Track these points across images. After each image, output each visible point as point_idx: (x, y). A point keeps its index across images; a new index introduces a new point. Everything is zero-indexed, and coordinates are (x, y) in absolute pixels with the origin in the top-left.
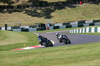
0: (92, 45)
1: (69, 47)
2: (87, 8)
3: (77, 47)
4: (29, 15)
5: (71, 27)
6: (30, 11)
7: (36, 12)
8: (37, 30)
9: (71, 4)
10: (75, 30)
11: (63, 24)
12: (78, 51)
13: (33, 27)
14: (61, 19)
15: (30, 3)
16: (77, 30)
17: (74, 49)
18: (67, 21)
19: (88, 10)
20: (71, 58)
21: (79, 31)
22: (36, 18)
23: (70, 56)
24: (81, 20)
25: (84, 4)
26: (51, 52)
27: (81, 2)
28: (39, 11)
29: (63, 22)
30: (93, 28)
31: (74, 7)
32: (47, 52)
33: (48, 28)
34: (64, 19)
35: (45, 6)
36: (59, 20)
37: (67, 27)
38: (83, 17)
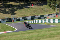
0: (39, 31)
1: (26, 32)
2: (36, 8)
3: (30, 32)
4: (1, 13)
5: (27, 19)
6: (2, 10)
7: (6, 11)
8: (7, 22)
9: (27, 6)
10: (29, 22)
11: (22, 18)
12: (31, 34)
13: (4, 20)
14: (21, 15)
15: (2, 5)
16: (31, 21)
17: (28, 33)
18: (24, 16)
19: (37, 9)
20: (27, 38)
21: (32, 22)
22: (6, 15)
23: (26, 37)
24: (33, 15)
25: (34, 6)
26: (15, 35)
27: (32, 5)
28: (7, 10)
29: (22, 16)
30: (40, 20)
31: (29, 8)
32: (12, 35)
33: (13, 21)
34: (23, 15)
35: (11, 7)
36: (20, 16)
37: (24, 20)
38: (34, 13)
